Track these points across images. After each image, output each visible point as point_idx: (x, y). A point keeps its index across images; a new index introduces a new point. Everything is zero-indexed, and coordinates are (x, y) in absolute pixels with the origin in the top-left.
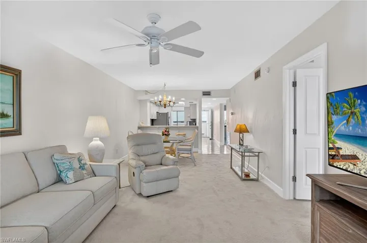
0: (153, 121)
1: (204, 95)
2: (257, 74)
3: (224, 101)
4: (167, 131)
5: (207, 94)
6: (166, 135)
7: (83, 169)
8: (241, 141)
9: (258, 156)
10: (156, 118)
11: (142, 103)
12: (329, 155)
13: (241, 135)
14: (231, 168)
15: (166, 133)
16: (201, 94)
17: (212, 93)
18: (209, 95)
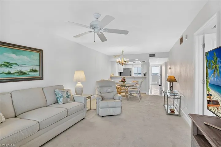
0: (120, 73)
1: (150, 56)
2: (181, 40)
3: (166, 59)
4: (124, 79)
5: (152, 55)
6: (123, 82)
7: (68, 98)
8: (171, 88)
9: (180, 99)
10: (122, 72)
11: (113, 63)
12: (207, 100)
13: (171, 83)
14: (164, 106)
15: (123, 81)
16: (149, 56)
17: (156, 55)
18: (154, 56)
